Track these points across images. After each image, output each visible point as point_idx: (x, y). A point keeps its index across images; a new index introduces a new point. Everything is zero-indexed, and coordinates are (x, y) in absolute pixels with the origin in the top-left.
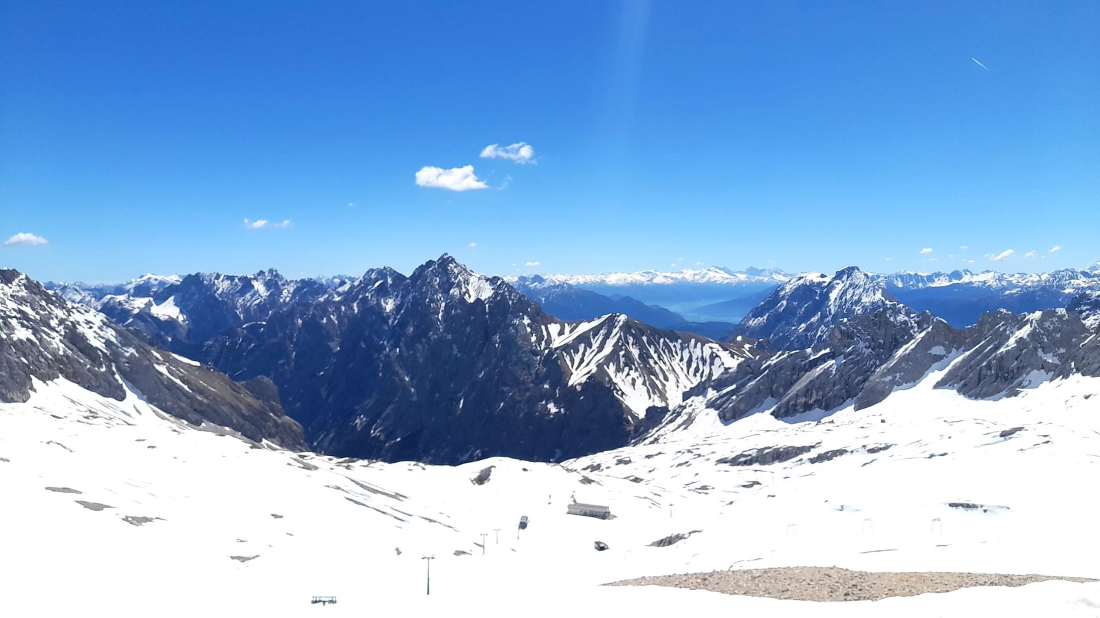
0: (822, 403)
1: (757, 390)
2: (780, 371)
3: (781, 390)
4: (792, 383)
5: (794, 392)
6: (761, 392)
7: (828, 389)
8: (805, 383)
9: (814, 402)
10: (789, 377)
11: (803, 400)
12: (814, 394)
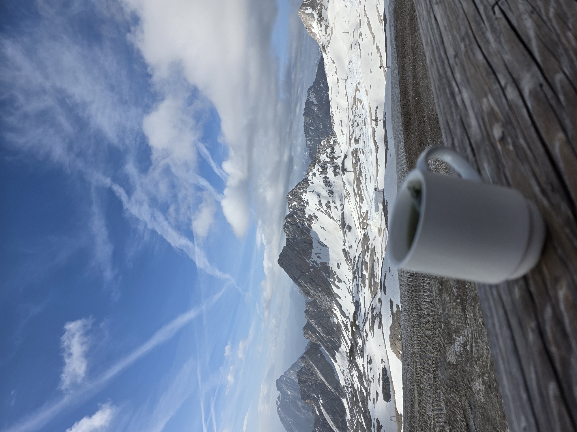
0: (342, 414)
7: (335, 410)
8: (331, 421)
9: (341, 418)
12: (337, 418)
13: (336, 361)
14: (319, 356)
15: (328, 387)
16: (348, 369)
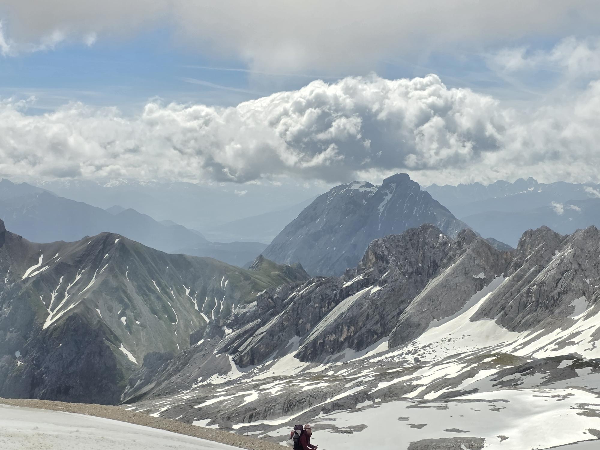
0: (353, 341)
1: (281, 327)
2: (307, 304)
3: (308, 326)
4: (319, 318)
5: (322, 328)
6: (284, 329)
7: (360, 324)
8: (336, 317)
9: (345, 339)
10: (317, 310)
11: (332, 337)
12: (345, 330)
13: (473, 319)
14: (482, 276)
15: (410, 303)
16: (459, 352)
